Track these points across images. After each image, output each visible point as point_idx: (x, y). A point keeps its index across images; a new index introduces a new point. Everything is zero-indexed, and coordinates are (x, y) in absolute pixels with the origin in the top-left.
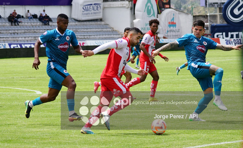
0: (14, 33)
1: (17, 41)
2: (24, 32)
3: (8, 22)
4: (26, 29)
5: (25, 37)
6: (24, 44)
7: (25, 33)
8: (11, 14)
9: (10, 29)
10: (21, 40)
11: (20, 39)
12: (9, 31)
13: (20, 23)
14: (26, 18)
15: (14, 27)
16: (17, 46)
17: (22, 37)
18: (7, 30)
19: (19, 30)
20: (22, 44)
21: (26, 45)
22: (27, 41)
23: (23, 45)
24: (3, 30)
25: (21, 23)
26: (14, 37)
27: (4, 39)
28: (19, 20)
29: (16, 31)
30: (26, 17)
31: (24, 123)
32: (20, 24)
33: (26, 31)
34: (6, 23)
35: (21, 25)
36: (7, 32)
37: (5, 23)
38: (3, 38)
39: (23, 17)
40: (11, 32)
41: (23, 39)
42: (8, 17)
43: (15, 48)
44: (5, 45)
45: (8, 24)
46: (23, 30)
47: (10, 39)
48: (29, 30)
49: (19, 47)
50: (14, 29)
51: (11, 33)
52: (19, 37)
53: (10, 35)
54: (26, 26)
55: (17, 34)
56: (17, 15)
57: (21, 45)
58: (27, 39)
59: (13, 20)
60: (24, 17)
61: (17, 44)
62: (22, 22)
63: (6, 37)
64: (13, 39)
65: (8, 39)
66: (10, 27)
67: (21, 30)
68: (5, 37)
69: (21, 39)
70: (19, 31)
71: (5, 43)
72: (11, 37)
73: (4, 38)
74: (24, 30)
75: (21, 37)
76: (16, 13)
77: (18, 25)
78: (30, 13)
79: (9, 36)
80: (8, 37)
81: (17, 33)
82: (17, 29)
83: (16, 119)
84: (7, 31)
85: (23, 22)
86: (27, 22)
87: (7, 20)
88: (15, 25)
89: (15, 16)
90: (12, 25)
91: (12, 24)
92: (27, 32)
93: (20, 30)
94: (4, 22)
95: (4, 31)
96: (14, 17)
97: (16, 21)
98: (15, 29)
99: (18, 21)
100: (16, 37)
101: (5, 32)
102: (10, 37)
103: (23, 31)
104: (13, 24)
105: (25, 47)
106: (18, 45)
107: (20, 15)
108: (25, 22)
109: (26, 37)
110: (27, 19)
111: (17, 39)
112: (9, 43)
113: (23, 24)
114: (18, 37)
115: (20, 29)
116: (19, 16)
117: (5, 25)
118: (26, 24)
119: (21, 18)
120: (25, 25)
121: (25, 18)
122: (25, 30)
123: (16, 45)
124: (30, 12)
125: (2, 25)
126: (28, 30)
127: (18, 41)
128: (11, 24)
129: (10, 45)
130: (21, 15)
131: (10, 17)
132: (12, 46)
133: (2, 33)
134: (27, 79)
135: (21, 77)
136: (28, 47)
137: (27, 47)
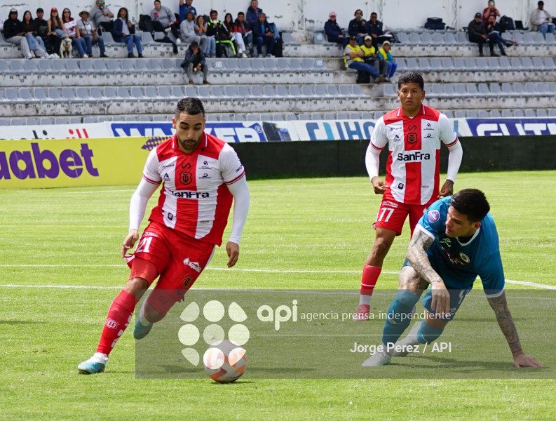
0: (488, 83)
1: (497, 110)
2: (523, 78)
3: (467, 42)
4: (532, 67)
5: (527, 98)
6: (524, 122)
7: (526, 81)
8: (477, 16)
9: (475, 68)
10: (512, 109)
11: (510, 103)
12: (471, 74)
13: (508, 45)
14: (532, 30)
15: (487, 62)
16: (499, 130)
17: (515, 97)
18: (462, 71)
19: (507, 71)
20: (518, 121)
21: (529, 127)
22: (535, 110)
23: (519, 126)
24: (450, 72)
25: (512, 48)
26: (486, 98)
27: (455, 103)
28: (506, 36)
29: (497, 77)
30: (533, 24)
31: (524, 405)
32: (508, 50)
33: (532, 75)
34: (461, 48)
35: (514, 53)
36: (465, 77)
37: (455, 45)
38: (451, 98)
39: (519, 24)
40: (476, 77)
41: (521, 102)
42: (467, 25)
43: (492, 134)
44: (456, 123)
45: (467, 50)
46: (522, 73)
47: (474, 103)
48: (540, 71)
49: (506, 132)
50: (487, 68)
51: (477, 83)
52: (507, 97)
53: (475, 88)
54: (531, 57)
55: (497, 84)
56: (498, 19)
57: (511, 125)
58: (533, 103)
59: (484, 36)
60: (525, 26)
61: (498, 122)
62: (517, 45)
63: (460, 98)
64: (484, 104)
65: (467, 104)
66: (476, 60)
67: (511, 70)
68: (455, 98)
69: (512, 104)
70: (508, 77)
71: (456, 119)
72: (478, 97)
73: (454, 101)
74: (523, 70)
75: (512, 97)
76: (494, 12)
77: (504, 54)
78: (545, 12)
79: (471, 92)
80: (466, 97)
81: (500, 84)
82: (499, 68)
83: (498, 390)
84: (465, 74)
85: (522, 42)
86: (533, 42)
87: (464, 35)
88: (493, 54)
89: (492, 23)
90: (481, 55)
91: (481, 51)
92: (536, 78)
93: (510, 73)
94: (455, 42)
95: (453, 74)
96: (489, 26)
97: (495, 41)
98: (493, 68)
99: (504, 42)
100: (496, 97)
101: (456, 78)
102: (472, 97)
103: (520, 76)
104: (486, 50)
105: (527, 132)
106: (503, 127)
107: (510, 20)
108: (529, 45)
109: (531, 97)
110: (534, 33)
111: (500, 103)
112: (468, 118)
113: (521, 49)
114: (500, 97)
115: (509, 67)
116: (507, 24)
117: (459, 53)
118: (531, 50)
119: (513, 29)
120: (526, 54)
121: (527, 29)
122: (527, 73)
123: (494, 127)
124: (545, 7)
125: (446, 54)
126: (539, 73)
127: (501, 112)
128: (478, 48)
129: (473, 124)
130: (515, 18)
131: (473, 24)
132: (481, 130)
133: (445, 82)
134: (534, 246)
135: (514, 241)
136: (538, 133)
137: (532, 132)
